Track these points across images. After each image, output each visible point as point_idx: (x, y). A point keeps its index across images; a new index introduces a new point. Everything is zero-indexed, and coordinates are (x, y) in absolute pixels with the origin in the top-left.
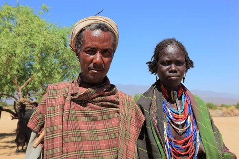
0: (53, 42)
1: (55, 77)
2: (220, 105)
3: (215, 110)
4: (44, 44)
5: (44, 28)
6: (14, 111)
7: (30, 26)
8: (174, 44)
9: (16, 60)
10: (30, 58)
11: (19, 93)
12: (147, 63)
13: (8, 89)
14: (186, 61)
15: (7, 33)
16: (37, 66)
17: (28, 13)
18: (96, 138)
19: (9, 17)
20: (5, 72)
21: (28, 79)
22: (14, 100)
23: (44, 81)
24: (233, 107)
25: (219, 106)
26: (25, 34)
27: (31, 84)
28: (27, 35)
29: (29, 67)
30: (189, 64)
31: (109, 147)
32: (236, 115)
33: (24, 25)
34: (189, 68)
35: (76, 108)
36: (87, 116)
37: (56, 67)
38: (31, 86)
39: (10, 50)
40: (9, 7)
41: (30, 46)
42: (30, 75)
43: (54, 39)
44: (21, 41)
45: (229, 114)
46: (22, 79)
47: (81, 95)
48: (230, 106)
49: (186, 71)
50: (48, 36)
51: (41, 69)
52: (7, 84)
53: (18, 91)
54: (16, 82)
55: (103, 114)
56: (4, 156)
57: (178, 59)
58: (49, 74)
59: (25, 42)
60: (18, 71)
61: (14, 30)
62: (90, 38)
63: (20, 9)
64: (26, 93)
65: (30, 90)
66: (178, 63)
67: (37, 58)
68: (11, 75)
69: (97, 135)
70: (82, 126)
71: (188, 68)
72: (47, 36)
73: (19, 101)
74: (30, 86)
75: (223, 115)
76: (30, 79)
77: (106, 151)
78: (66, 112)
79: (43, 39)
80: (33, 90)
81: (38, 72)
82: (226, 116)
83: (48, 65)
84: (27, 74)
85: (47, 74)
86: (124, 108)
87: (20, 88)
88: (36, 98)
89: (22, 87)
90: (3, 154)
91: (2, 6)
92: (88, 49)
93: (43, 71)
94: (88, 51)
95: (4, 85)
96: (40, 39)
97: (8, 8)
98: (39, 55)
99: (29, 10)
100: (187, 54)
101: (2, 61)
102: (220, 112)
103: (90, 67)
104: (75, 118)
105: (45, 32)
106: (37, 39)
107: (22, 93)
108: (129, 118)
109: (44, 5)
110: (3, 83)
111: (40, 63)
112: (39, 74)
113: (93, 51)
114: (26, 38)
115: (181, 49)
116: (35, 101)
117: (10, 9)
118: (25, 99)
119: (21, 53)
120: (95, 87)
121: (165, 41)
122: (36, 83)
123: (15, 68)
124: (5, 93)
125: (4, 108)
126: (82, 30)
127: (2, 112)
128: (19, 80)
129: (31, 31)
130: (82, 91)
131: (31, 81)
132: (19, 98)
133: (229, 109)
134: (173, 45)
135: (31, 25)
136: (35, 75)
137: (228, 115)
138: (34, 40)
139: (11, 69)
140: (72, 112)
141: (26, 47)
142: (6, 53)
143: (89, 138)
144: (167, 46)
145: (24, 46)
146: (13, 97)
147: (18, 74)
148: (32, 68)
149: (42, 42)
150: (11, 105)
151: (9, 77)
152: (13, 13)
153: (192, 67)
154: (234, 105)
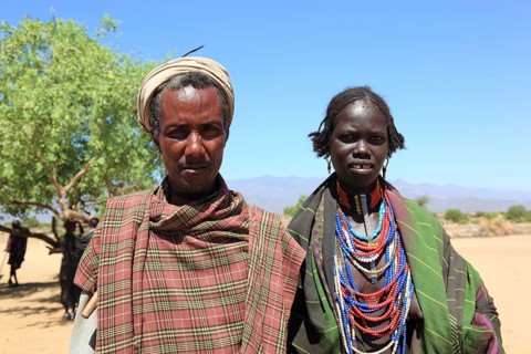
0: (128, 93)
1: (134, 165)
2: (474, 214)
3: (464, 223)
4: (108, 98)
5: (108, 66)
6: (52, 236)
7: (80, 63)
8: (368, 98)
9: (53, 132)
10: (81, 126)
11: (61, 201)
12: (310, 135)
13: (39, 193)
14: (389, 136)
15: (32, 77)
16: (95, 142)
17: (73, 36)
18: (200, 305)
19: (35, 45)
20: (32, 157)
21: (79, 171)
22: (51, 214)
23: (112, 175)
24: (500, 216)
25: (472, 216)
26: (70, 79)
27: (84, 182)
28: (75, 80)
29: (79, 145)
30: (394, 141)
31: (225, 322)
32: (506, 234)
33: (68, 60)
34: (394, 151)
35: (159, 244)
36: (182, 260)
37: (136, 145)
38: (84, 185)
39: (40, 112)
40: (34, 24)
41: (81, 102)
42: (83, 162)
43: (129, 87)
44: (61, 93)
45: (493, 231)
46: (66, 170)
47: (166, 221)
48: (495, 215)
49: (389, 155)
50: (118, 82)
51: (105, 149)
52: (38, 182)
53: (60, 196)
54: (55, 177)
55: (212, 255)
56: (36, 328)
57: (375, 130)
58: (121, 159)
59: (70, 93)
60: (57, 154)
61: (46, 70)
62: (174, 107)
63: (58, 26)
64: (75, 199)
65: (84, 192)
66: (372, 138)
67: (96, 127)
68: (44, 164)
69: (203, 297)
70: (172, 280)
71: (392, 149)
72: (114, 80)
73: (61, 216)
74: (82, 185)
75: (481, 234)
76: (82, 171)
77: (219, 331)
78: (139, 254)
79: (107, 87)
80: (91, 193)
81: (99, 155)
82: (487, 236)
83: (119, 140)
84: (77, 160)
85: (117, 160)
86: (258, 240)
87: (63, 191)
88: (97, 210)
89: (67, 187)
90: (35, 325)
91: (21, 23)
92: (172, 129)
93: (108, 153)
94: (172, 132)
95: (31, 184)
96: (101, 87)
97: (32, 27)
98: (99, 120)
99: (76, 29)
100: (392, 120)
101: (25, 135)
102: (475, 229)
103: (181, 164)
104: (157, 266)
105: (110, 72)
106: (93, 89)
107: (67, 200)
108: (269, 261)
109: (106, 17)
110: (29, 180)
111: (101, 138)
112: (102, 161)
113: (183, 131)
114: (71, 87)
115: (381, 109)
116: (94, 215)
117: (37, 28)
118: (74, 212)
119: (63, 118)
120: (194, 203)
121: (350, 90)
122: (96, 178)
123: (52, 149)
124: (33, 200)
125: (32, 230)
126: (156, 92)
127: (30, 240)
128: (59, 174)
129: (82, 71)
130: (170, 211)
131: (84, 175)
132: (63, 210)
133: (493, 222)
134: (365, 100)
135: (83, 59)
136: (92, 162)
137: (491, 234)
138: (88, 89)
139: (44, 150)
140: (153, 253)
141: (72, 104)
142: (31, 119)
143: (184, 305)
144: (353, 102)
145: (68, 103)
146: (50, 208)
147: (57, 161)
148: (86, 148)
149: (104, 94)
150: (47, 225)
151: (39, 167)
152: (44, 36)
153: (402, 147)
154: (502, 213)
